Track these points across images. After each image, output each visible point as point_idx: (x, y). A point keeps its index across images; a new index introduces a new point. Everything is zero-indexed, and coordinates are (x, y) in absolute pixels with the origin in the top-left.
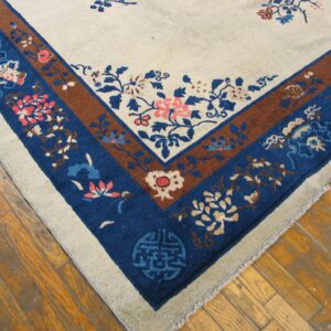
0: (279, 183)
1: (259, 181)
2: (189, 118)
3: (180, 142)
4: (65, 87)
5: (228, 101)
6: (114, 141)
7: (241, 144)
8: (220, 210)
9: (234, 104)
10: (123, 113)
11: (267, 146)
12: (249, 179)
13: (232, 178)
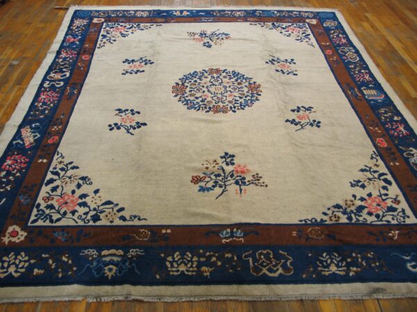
0: (60, 275)
1: (53, 267)
2: (68, 212)
3: (48, 221)
4: (40, 161)
5: (99, 216)
6: (22, 200)
7: (72, 242)
8: (17, 266)
9: (101, 220)
10: (45, 190)
11: (84, 252)
12: (50, 262)
13: (43, 256)
